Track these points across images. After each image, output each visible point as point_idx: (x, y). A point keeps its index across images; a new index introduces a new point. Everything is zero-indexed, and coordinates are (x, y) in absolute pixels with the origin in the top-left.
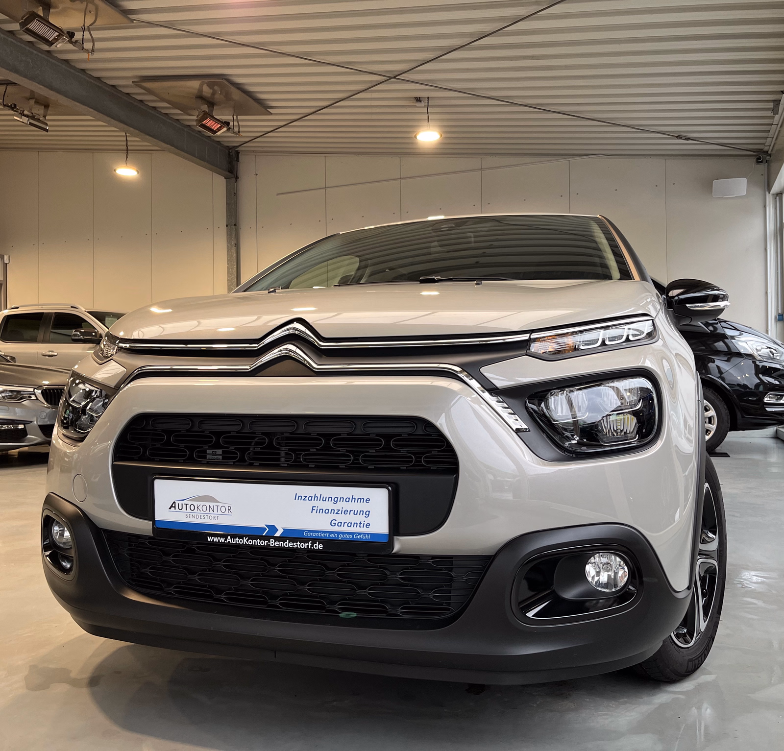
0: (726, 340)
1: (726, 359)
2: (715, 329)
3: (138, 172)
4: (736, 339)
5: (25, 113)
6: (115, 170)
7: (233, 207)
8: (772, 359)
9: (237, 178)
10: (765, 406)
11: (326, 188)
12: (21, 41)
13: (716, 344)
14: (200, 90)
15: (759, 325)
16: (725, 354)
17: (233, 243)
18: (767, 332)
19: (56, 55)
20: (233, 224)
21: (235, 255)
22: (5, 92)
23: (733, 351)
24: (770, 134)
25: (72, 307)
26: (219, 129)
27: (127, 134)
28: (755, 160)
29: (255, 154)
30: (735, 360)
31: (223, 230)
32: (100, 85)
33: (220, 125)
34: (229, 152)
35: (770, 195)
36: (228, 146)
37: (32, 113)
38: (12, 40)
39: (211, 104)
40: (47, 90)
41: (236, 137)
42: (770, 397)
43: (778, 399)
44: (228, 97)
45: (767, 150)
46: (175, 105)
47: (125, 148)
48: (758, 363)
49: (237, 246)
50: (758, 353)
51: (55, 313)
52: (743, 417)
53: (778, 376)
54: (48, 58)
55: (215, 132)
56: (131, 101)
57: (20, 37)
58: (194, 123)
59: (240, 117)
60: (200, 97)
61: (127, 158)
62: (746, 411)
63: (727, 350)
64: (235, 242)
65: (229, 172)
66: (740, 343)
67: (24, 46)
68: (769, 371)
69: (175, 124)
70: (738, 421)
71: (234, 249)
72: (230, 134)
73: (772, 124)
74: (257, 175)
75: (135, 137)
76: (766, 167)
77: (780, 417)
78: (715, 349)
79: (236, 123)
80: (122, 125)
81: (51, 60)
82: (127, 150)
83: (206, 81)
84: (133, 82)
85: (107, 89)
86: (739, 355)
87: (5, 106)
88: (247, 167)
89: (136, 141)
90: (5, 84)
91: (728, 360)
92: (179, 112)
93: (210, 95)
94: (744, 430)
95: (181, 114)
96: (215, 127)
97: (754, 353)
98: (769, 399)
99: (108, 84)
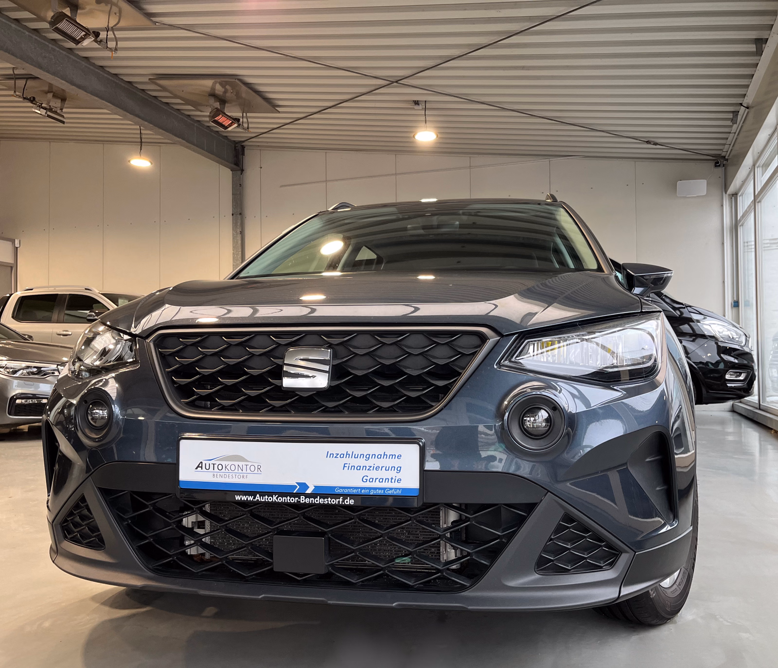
0: (691, 323)
1: (691, 339)
2: (682, 313)
3: (152, 164)
4: (701, 322)
5: (43, 105)
6: (129, 161)
7: (239, 197)
8: (731, 340)
9: (242, 170)
10: (727, 382)
11: (326, 181)
12: (45, 38)
13: (681, 327)
14: (213, 88)
15: (717, 311)
16: (690, 336)
17: (239, 231)
18: (724, 316)
19: (77, 53)
20: (239, 213)
21: (240, 242)
22: (25, 85)
23: (697, 333)
24: (728, 142)
25: (86, 289)
26: (230, 125)
27: (142, 128)
28: (714, 164)
29: (260, 148)
30: (700, 341)
31: (230, 218)
32: (117, 82)
33: (231, 122)
34: (235, 147)
35: (727, 195)
36: (234, 141)
37: (50, 106)
38: (36, 37)
39: (223, 101)
40: (69, 85)
41: (245, 133)
42: (730, 374)
43: (736, 377)
44: (238, 95)
45: (724, 155)
46: (187, 102)
47: (139, 140)
48: (720, 344)
49: (242, 233)
50: (720, 335)
51: (70, 294)
52: (708, 392)
53: (737, 355)
54: (69, 55)
55: (226, 128)
56: (145, 97)
57: (44, 35)
58: (207, 119)
59: (248, 114)
60: (213, 95)
61: (141, 150)
62: (709, 387)
63: (692, 332)
64: (241, 230)
65: (235, 164)
66: (705, 326)
67: (47, 43)
68: (729, 351)
69: (186, 119)
70: (703, 396)
71: (239, 236)
72: (239, 130)
73: (730, 133)
74: (261, 168)
75: (148, 130)
76: (723, 170)
77: (739, 392)
78: (680, 331)
79: (245, 120)
80: (137, 119)
81: (72, 57)
82: (141, 142)
83: (219, 80)
84: (150, 79)
85: (123, 85)
86: (703, 336)
87: (24, 98)
88: (251, 160)
89: (149, 133)
90: (25, 78)
91: (693, 341)
92: (190, 107)
93: (222, 93)
94: (707, 404)
95: (192, 110)
96: (227, 122)
97: (716, 335)
98: (729, 376)
99: (124, 80)
